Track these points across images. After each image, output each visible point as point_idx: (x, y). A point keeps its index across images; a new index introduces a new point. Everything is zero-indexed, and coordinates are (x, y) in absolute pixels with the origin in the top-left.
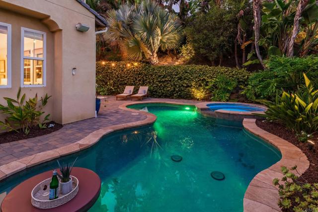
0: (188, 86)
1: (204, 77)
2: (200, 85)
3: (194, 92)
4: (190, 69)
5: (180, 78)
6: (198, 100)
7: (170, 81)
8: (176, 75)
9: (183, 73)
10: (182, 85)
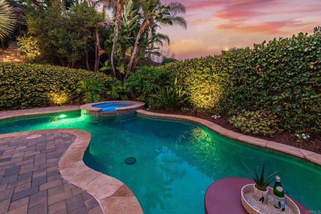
0: (45, 91)
1: (67, 80)
2: (62, 89)
3: (53, 97)
4: (48, 69)
5: (32, 81)
6: (59, 105)
7: (14, 85)
8: (25, 77)
9: (38, 74)
10: (36, 90)
